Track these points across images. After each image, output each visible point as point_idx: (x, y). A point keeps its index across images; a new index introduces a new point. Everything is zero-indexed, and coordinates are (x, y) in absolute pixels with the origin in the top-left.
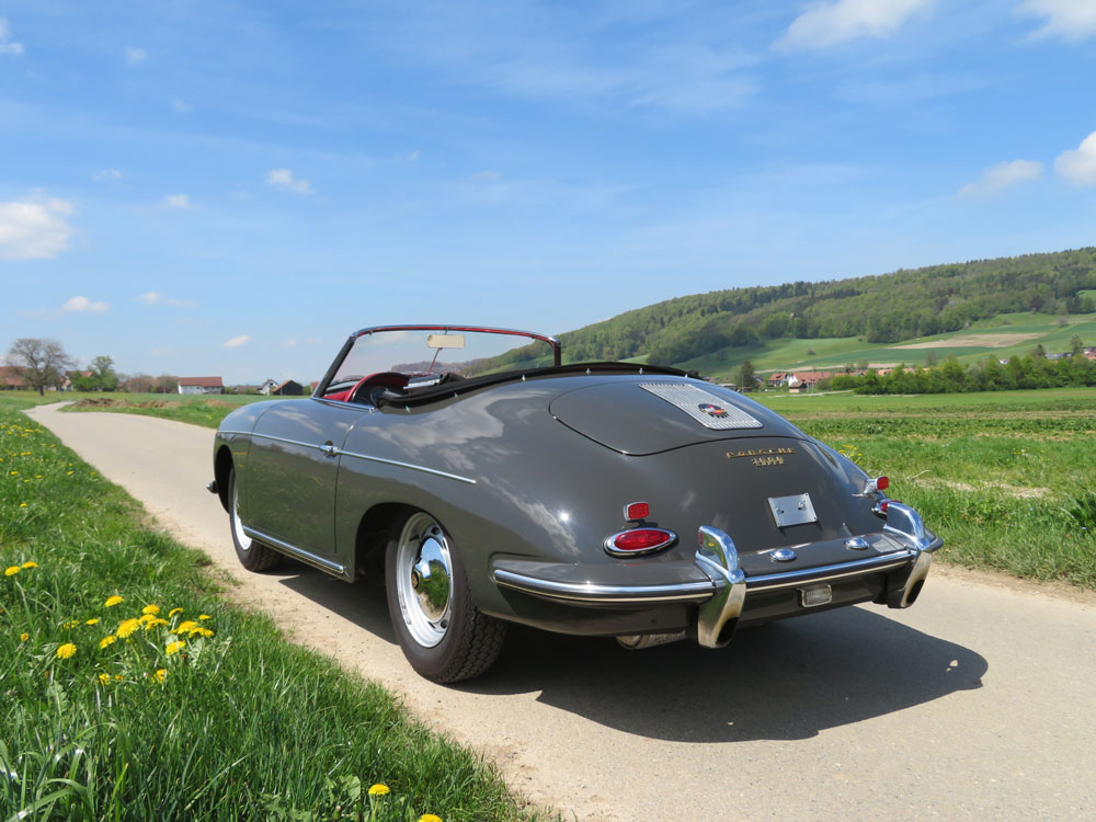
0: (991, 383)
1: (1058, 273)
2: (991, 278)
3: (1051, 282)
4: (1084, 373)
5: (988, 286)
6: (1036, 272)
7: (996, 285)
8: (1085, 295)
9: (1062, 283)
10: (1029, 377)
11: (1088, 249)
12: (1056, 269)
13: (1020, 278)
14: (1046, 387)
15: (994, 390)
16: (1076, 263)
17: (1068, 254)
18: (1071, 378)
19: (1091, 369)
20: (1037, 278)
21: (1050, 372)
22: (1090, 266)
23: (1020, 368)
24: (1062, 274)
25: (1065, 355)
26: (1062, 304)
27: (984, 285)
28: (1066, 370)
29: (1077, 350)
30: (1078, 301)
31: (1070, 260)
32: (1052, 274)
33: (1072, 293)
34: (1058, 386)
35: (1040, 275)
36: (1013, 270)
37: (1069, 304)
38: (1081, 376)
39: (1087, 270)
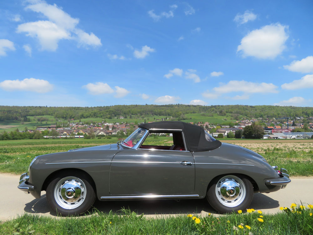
0: (5, 138)
1: (22, 111)
2: (4, 110)
3: (20, 113)
4: (29, 136)
5: (3, 112)
6: (16, 110)
7: (6, 112)
8: (28, 117)
9: (23, 114)
10: (15, 137)
11: (29, 106)
12: (21, 110)
13: (12, 111)
14: (20, 139)
15: (6, 140)
16: (27, 109)
17: (25, 107)
18: (26, 137)
19: (31, 135)
20: (17, 112)
21: (21, 135)
22: (30, 111)
23: (13, 134)
24: (23, 112)
25: (23, 131)
26: (23, 119)
27: (2, 112)
28: (25, 135)
29: (26, 130)
30: (27, 118)
31: (25, 109)
32: (20, 111)
33: (25, 116)
34: (23, 139)
35: (18, 111)
36: (10, 109)
37: (24, 119)
38: (28, 136)
39: (29, 111)
